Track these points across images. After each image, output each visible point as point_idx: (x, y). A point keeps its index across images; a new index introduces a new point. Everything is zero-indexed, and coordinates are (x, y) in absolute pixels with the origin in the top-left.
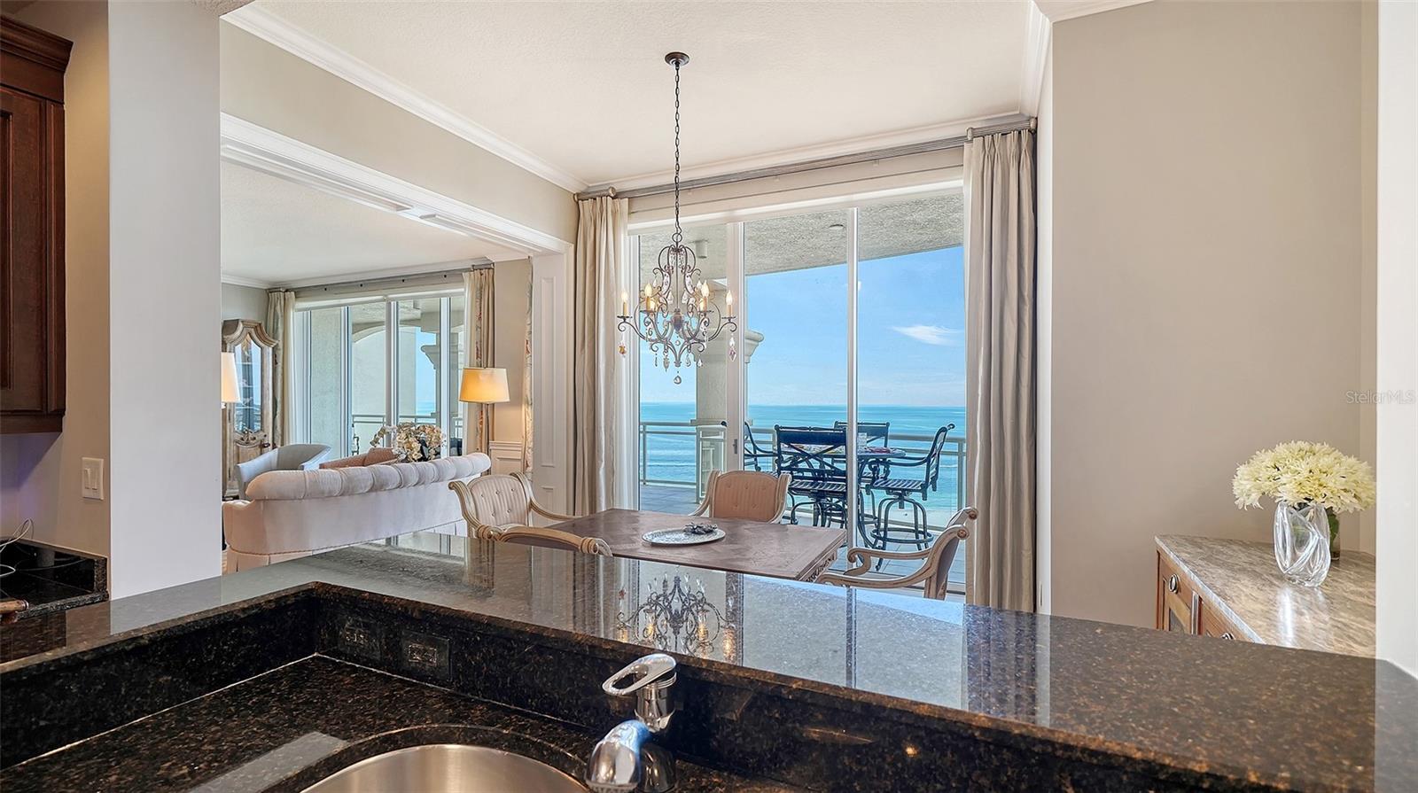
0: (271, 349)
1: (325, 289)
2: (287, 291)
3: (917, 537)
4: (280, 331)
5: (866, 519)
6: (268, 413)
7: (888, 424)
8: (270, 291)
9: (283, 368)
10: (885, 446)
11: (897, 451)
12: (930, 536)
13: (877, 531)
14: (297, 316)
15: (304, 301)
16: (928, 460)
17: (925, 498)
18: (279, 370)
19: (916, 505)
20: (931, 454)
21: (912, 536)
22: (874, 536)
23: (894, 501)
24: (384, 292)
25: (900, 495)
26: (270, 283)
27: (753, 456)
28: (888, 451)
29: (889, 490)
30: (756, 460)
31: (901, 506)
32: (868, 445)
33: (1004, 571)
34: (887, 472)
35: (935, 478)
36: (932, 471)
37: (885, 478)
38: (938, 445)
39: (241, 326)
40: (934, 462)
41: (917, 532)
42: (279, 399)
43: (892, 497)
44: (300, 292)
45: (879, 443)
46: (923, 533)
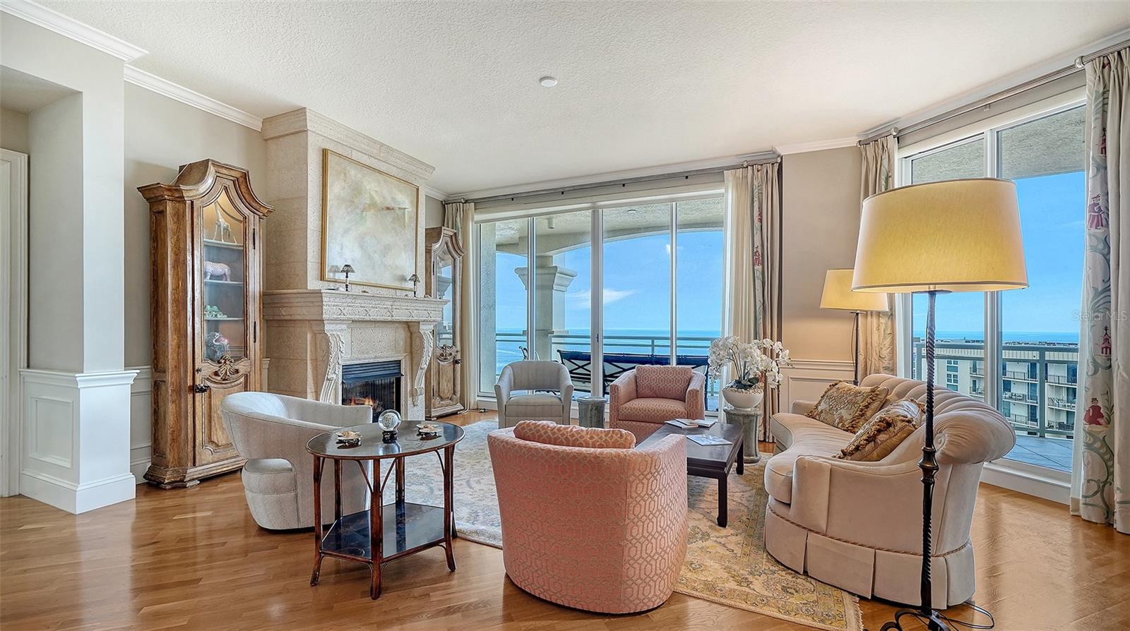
2: (466, 201)
8: (447, 202)
44: (477, 204)
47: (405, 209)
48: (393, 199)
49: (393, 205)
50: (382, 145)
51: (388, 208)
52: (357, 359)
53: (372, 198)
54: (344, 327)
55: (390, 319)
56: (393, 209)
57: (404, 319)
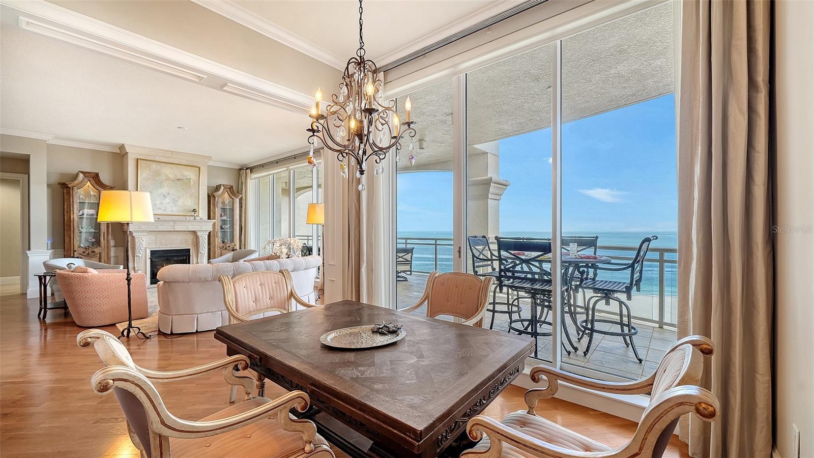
0: (238, 200)
1: (262, 166)
2: (247, 169)
3: (623, 331)
4: (244, 190)
5: (579, 310)
6: (236, 234)
7: (597, 237)
8: (240, 170)
9: (245, 210)
10: (595, 254)
11: (603, 258)
12: (635, 329)
13: (586, 321)
14: (252, 182)
15: (256, 174)
16: (632, 266)
17: (629, 298)
18: (243, 210)
19: (621, 303)
20: (636, 261)
21: (617, 329)
22: (583, 327)
23: (602, 298)
24: (287, 165)
25: (607, 294)
26: (240, 165)
27: (489, 260)
28: (595, 258)
29: (596, 290)
30: (492, 262)
31: (608, 303)
32: (579, 253)
33: (731, 394)
34: (595, 274)
35: (639, 281)
36: (636, 276)
37: (593, 279)
38: (642, 253)
39: (222, 188)
40: (638, 268)
41: (622, 324)
42: (243, 226)
43: (599, 295)
44: (252, 169)
45: (589, 252)
46: (628, 326)
47: (190, 179)
48: (182, 175)
49: (182, 177)
50: (172, 152)
51: (178, 180)
52: (157, 248)
53: (167, 176)
54: (145, 234)
55: (173, 230)
56: (182, 179)
57: (192, 230)
